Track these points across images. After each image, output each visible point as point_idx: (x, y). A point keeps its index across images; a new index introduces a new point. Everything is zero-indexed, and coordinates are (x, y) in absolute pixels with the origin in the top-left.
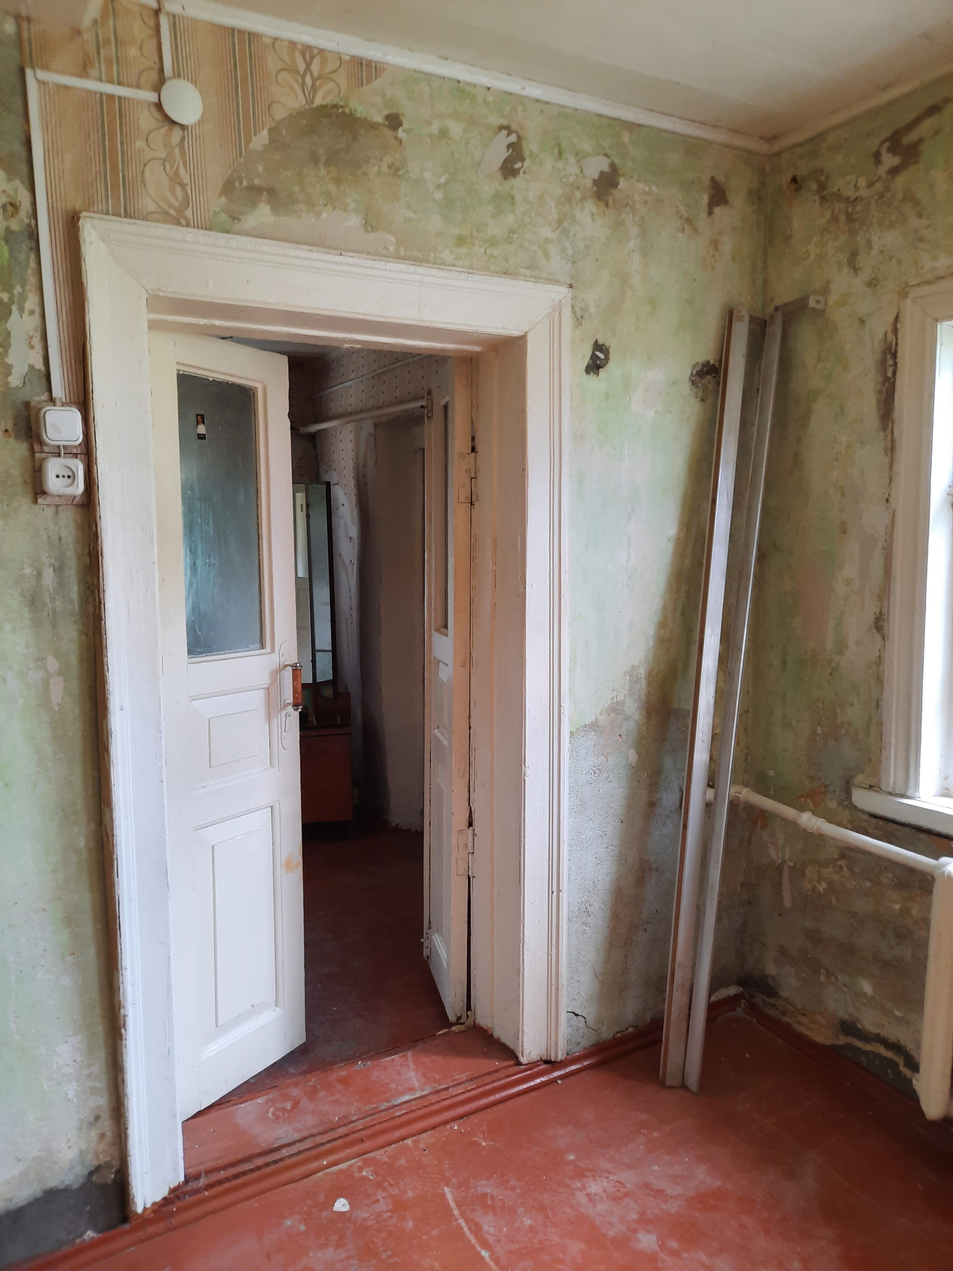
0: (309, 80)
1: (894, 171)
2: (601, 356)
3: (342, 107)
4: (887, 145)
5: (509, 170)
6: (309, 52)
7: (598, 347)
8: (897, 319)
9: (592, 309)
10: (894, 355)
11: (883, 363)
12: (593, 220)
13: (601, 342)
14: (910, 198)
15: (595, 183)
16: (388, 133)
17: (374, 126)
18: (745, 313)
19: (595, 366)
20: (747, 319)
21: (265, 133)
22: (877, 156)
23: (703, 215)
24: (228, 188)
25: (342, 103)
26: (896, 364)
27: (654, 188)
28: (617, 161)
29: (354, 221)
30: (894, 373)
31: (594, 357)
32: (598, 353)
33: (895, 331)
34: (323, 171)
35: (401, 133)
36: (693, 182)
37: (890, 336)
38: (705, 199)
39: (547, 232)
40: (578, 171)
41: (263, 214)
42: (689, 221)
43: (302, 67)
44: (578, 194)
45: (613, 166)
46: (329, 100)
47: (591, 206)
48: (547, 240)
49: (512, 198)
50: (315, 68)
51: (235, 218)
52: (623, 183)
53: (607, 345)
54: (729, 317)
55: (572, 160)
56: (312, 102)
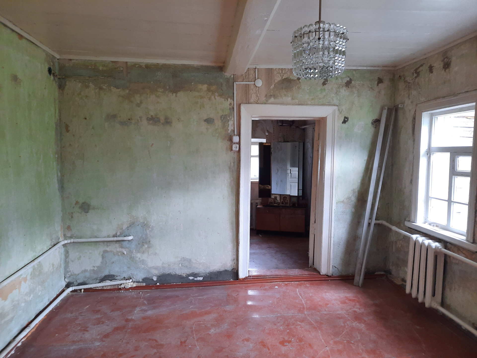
0: (282, 74)
1: (416, 77)
2: (346, 120)
3: (288, 78)
4: (415, 71)
5: (324, 84)
6: (282, 69)
7: (345, 118)
8: (415, 111)
9: (344, 110)
10: (415, 119)
11: (413, 121)
12: (345, 91)
13: (346, 116)
14: (418, 84)
15: (346, 83)
16: (298, 81)
17: (295, 80)
19: (344, 122)
20: (387, 109)
21: (273, 85)
22: (413, 73)
23: (376, 86)
24: (266, 96)
25: (288, 77)
26: (415, 121)
27: (362, 82)
28: (352, 78)
29: (290, 99)
30: (415, 123)
31: (344, 120)
32: (345, 119)
33: (415, 114)
34: (284, 90)
35: (300, 81)
36: (373, 79)
37: (414, 115)
38: (376, 83)
39: (333, 95)
40: (341, 81)
41: (272, 100)
42: (371, 88)
43: (281, 72)
44: (341, 86)
45: (350, 79)
46: (286, 77)
47: (344, 88)
48: (333, 97)
49: (325, 89)
50: (283, 72)
51: (267, 101)
52: (353, 82)
53: (348, 117)
54: (382, 109)
55: (340, 79)
56: (283, 78)
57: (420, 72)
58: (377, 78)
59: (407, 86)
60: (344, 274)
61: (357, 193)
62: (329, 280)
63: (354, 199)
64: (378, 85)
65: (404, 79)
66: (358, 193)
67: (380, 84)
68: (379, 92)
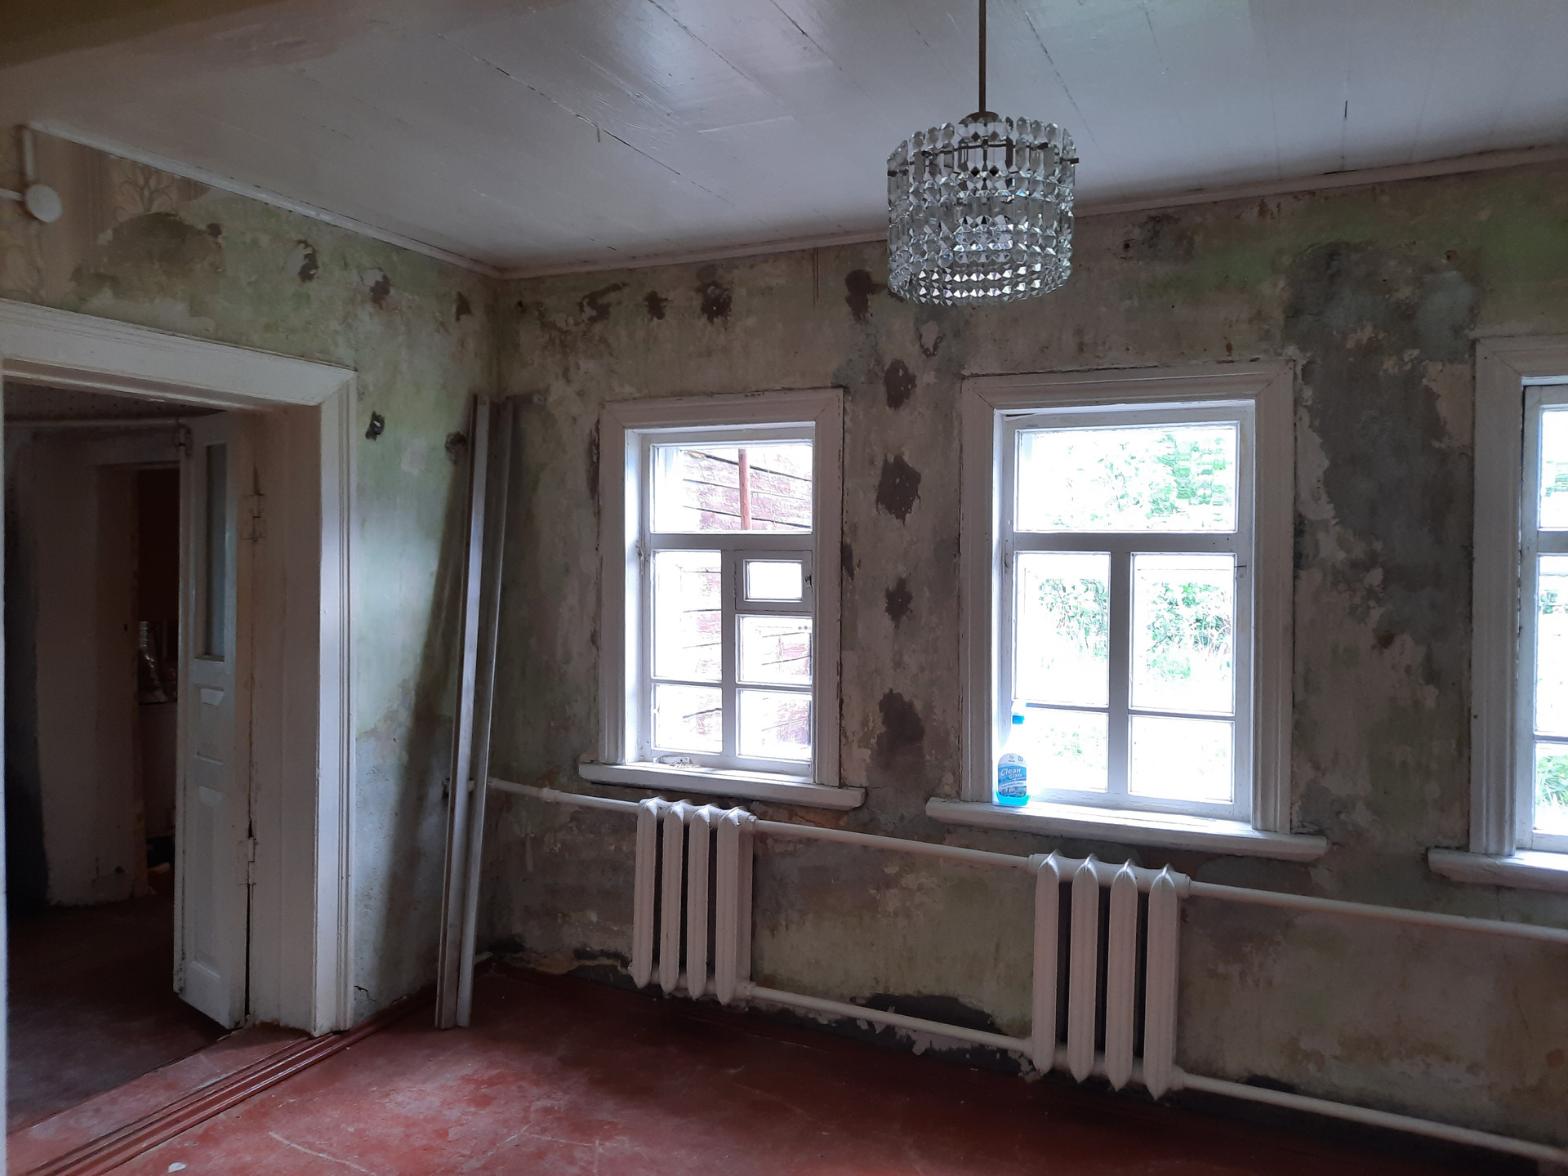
0: (146, 193)
1: (593, 320)
2: (378, 424)
3: (173, 215)
4: (587, 300)
5: (306, 274)
6: (148, 171)
7: (375, 417)
8: (598, 421)
9: (371, 388)
10: (598, 447)
11: (590, 453)
12: (371, 318)
13: (378, 413)
14: (603, 340)
15: (372, 290)
16: (210, 238)
17: (199, 233)
18: (487, 400)
19: (373, 432)
20: (488, 404)
21: (110, 232)
22: (581, 305)
23: (453, 319)
24: (77, 274)
25: (173, 212)
26: (599, 453)
27: (416, 297)
28: (389, 275)
29: (181, 307)
30: (598, 459)
31: (372, 425)
32: (376, 423)
33: (597, 430)
34: (157, 265)
35: (220, 240)
36: (444, 295)
37: (594, 433)
38: (454, 309)
39: (334, 325)
40: (359, 279)
41: (106, 297)
42: (442, 324)
43: (141, 182)
44: (359, 298)
45: (385, 277)
46: (164, 209)
47: (369, 307)
48: (337, 332)
49: (308, 296)
50: (153, 182)
51: (83, 300)
52: (392, 291)
53: (383, 416)
54: (474, 401)
55: (355, 271)
56: (149, 210)
57: (609, 305)
58: (454, 294)
59: (557, 341)
60: (385, 1004)
61: (413, 693)
62: (343, 1048)
63: (405, 717)
64: (458, 319)
65: (542, 315)
66: (418, 695)
67: (463, 317)
68: (462, 343)
